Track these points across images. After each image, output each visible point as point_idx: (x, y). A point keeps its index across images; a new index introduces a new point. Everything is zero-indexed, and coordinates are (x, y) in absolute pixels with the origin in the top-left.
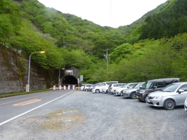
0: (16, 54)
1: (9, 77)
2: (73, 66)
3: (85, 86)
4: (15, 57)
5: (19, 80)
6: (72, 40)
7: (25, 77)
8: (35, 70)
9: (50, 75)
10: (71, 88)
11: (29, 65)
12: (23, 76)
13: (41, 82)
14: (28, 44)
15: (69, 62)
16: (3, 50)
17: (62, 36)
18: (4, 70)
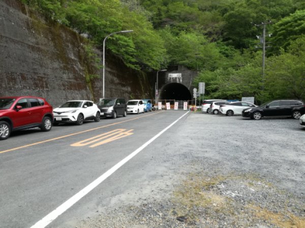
0: (78, 37)
1: (66, 83)
2: (183, 65)
3: (214, 104)
4: (76, 43)
5: (86, 89)
6: (180, 13)
7: (97, 84)
8: (114, 71)
9: (141, 82)
10: (181, 107)
11: (102, 60)
12: (92, 81)
13: (124, 95)
14: (98, 18)
15: (176, 58)
16: (53, 29)
17: (160, 7)
18: (57, 69)
